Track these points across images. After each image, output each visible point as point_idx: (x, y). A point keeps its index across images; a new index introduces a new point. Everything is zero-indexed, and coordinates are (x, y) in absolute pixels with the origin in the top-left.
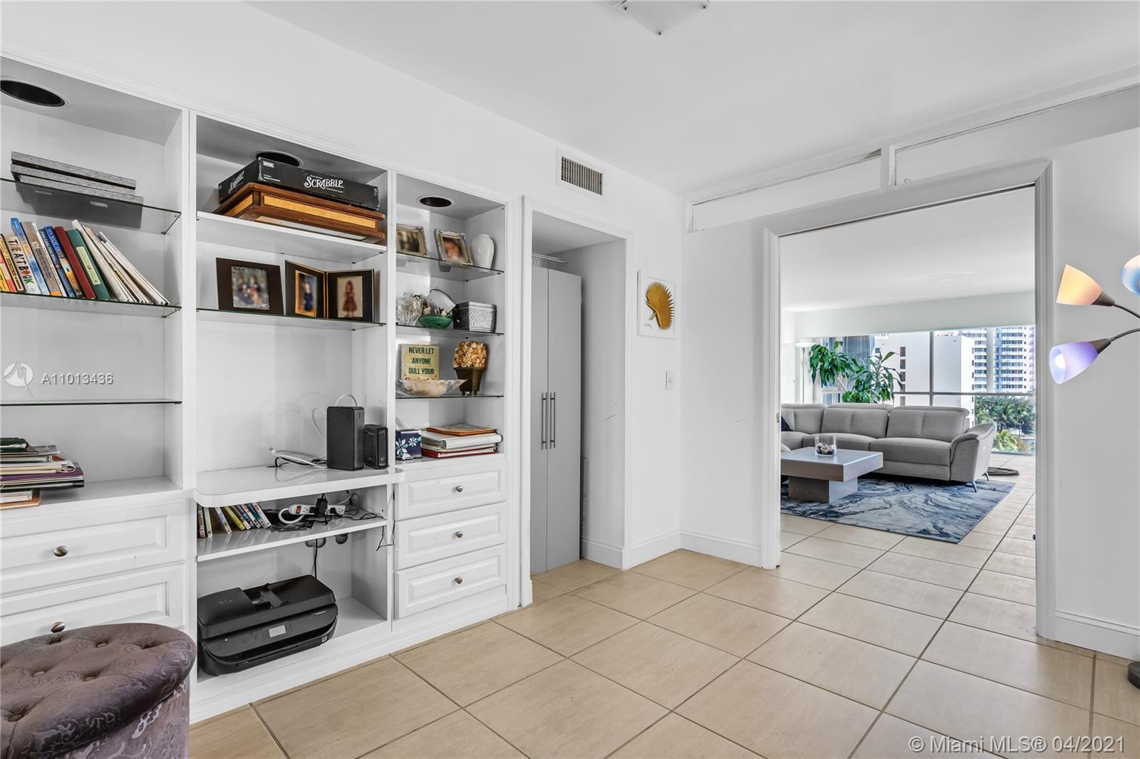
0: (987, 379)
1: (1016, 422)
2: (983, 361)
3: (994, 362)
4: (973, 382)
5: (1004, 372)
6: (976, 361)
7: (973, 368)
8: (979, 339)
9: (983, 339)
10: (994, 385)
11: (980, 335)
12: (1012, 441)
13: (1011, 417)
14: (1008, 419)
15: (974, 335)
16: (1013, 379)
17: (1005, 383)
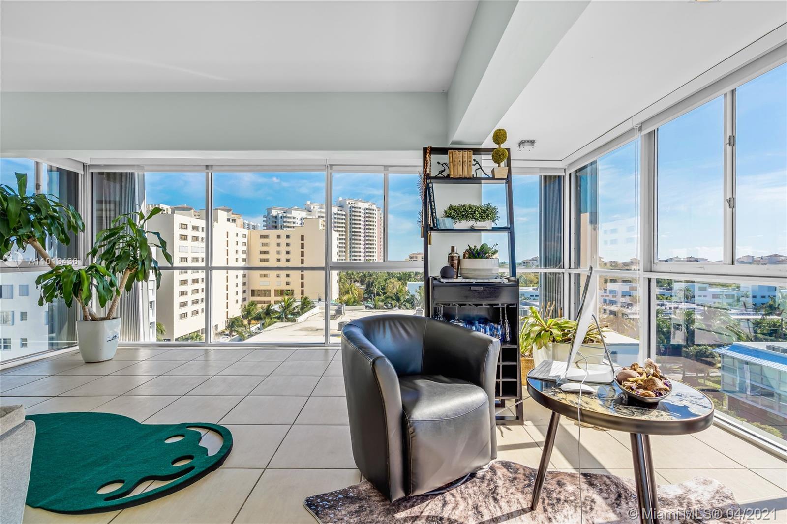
0: (345, 256)
1: (357, 279)
2: (344, 245)
3: (349, 246)
4: (338, 257)
5: (353, 252)
6: (340, 245)
7: (338, 250)
8: (341, 233)
9: (344, 233)
10: (349, 258)
11: (342, 231)
12: (355, 289)
13: (355, 276)
14: (354, 277)
15: (339, 231)
16: (357, 256)
17: (353, 258)
